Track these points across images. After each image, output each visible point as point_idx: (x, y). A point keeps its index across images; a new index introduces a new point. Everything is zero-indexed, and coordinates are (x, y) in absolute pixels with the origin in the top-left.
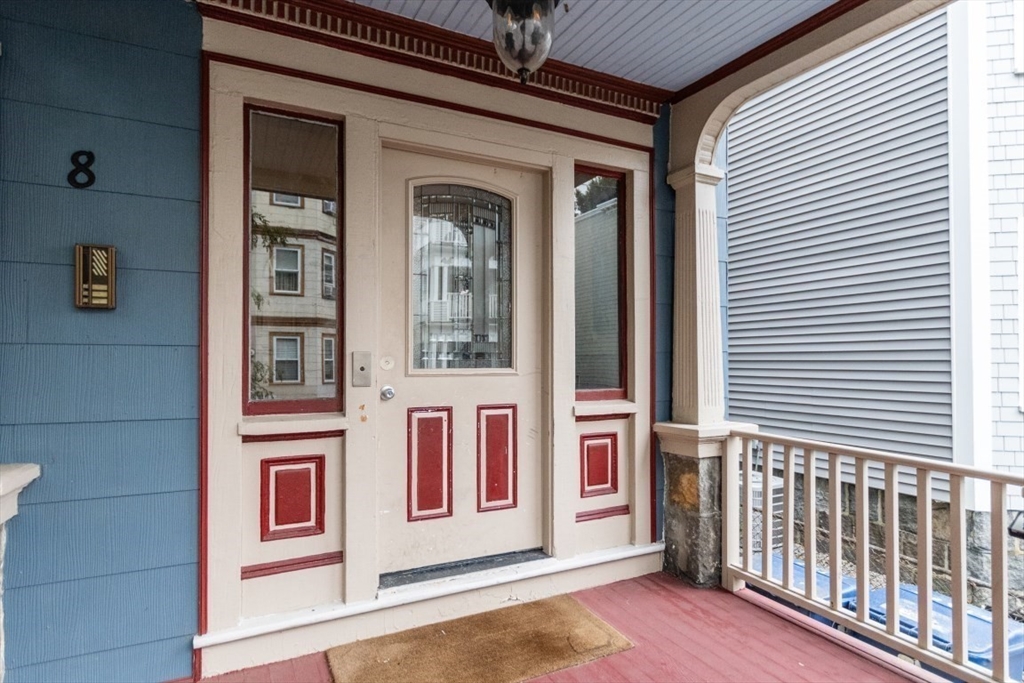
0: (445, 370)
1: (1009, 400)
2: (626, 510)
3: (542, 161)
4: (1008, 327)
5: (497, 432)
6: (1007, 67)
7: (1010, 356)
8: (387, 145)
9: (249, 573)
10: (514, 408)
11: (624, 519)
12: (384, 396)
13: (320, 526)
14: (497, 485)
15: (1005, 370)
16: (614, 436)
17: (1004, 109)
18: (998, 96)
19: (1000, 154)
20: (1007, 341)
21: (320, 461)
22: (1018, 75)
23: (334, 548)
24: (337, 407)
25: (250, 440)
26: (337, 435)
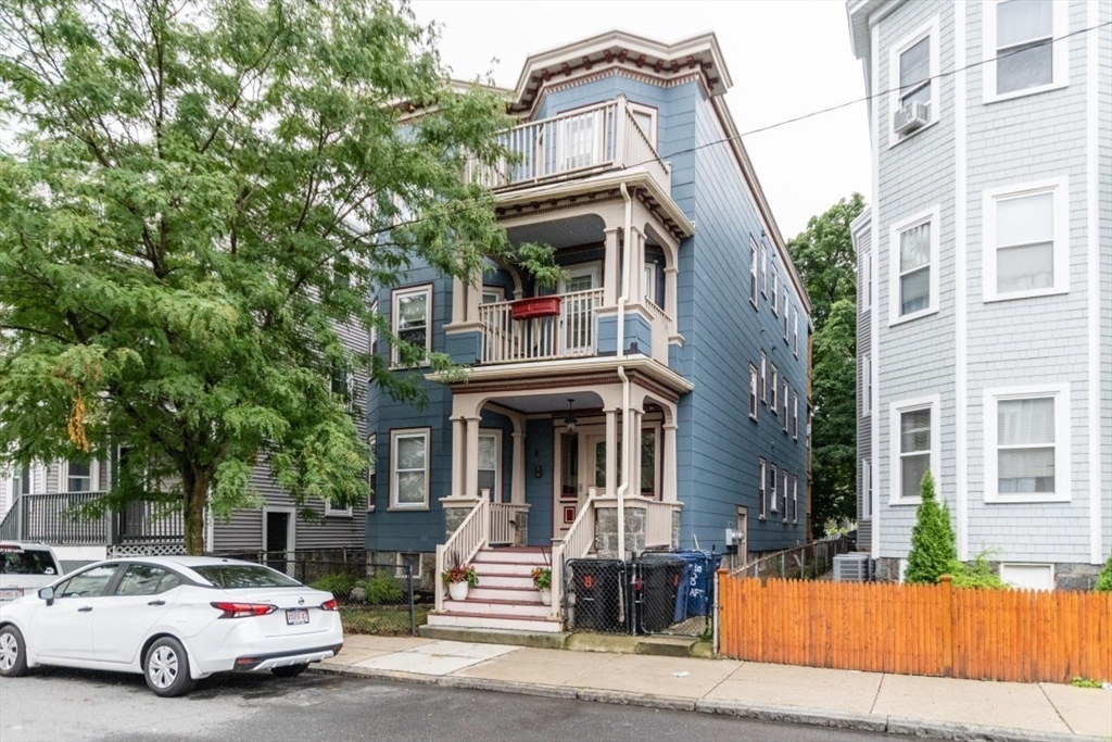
6: (886, 323)
17: (884, 347)
18: (883, 339)
19: (883, 370)
21: (574, 508)
22: (891, 327)
24: (576, 496)
25: (561, 502)
26: (576, 502)
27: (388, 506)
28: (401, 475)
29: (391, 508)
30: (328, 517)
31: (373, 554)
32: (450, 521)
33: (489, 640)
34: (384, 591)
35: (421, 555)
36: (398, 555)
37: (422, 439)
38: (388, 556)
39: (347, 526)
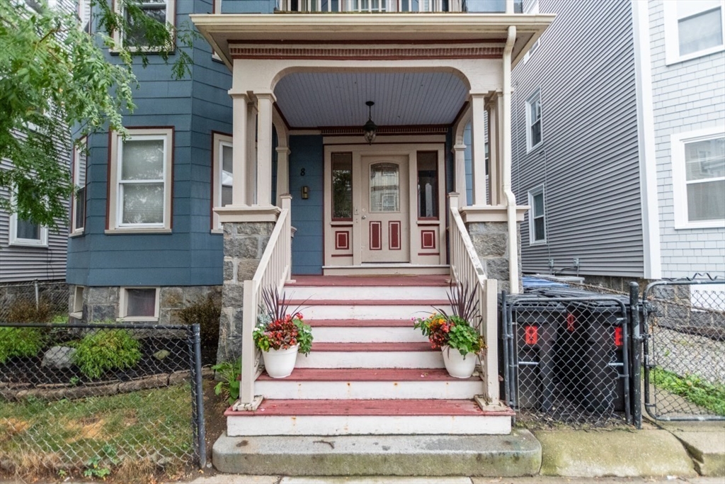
0: (382, 211)
1: (669, 224)
2: (438, 254)
3: (406, 153)
4: (667, 189)
5: (395, 229)
6: (662, 63)
7: (668, 202)
8: (362, 156)
9: (333, 256)
10: (400, 222)
11: (437, 257)
12: (363, 218)
13: (348, 248)
14: (395, 243)
15: (666, 210)
16: (434, 231)
17: (660, 84)
18: (658, 78)
19: (659, 105)
20: (666, 196)
21: (348, 232)
22: (668, 66)
23: (351, 253)
24: (351, 220)
25: (333, 226)
26: (351, 226)
27: (107, 228)
28: (127, 188)
29: (112, 229)
30: (12, 247)
31: (80, 290)
32: (231, 241)
33: (385, 469)
34: (110, 355)
35: (158, 291)
36: (122, 292)
37: (160, 143)
38: (105, 292)
39: (42, 257)
